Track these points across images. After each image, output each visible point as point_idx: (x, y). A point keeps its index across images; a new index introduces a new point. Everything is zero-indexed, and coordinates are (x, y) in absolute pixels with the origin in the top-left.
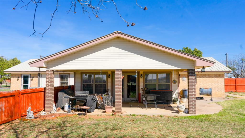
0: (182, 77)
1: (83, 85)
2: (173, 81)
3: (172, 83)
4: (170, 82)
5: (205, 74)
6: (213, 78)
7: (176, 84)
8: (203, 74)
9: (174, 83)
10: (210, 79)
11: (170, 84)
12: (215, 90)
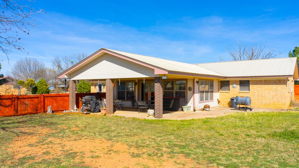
0: (233, 84)
1: (118, 91)
2: (189, 88)
3: (188, 90)
4: (186, 89)
5: (261, 80)
6: (270, 85)
7: (192, 92)
8: (258, 81)
9: (189, 91)
10: (267, 86)
11: (186, 91)
12: (273, 99)
